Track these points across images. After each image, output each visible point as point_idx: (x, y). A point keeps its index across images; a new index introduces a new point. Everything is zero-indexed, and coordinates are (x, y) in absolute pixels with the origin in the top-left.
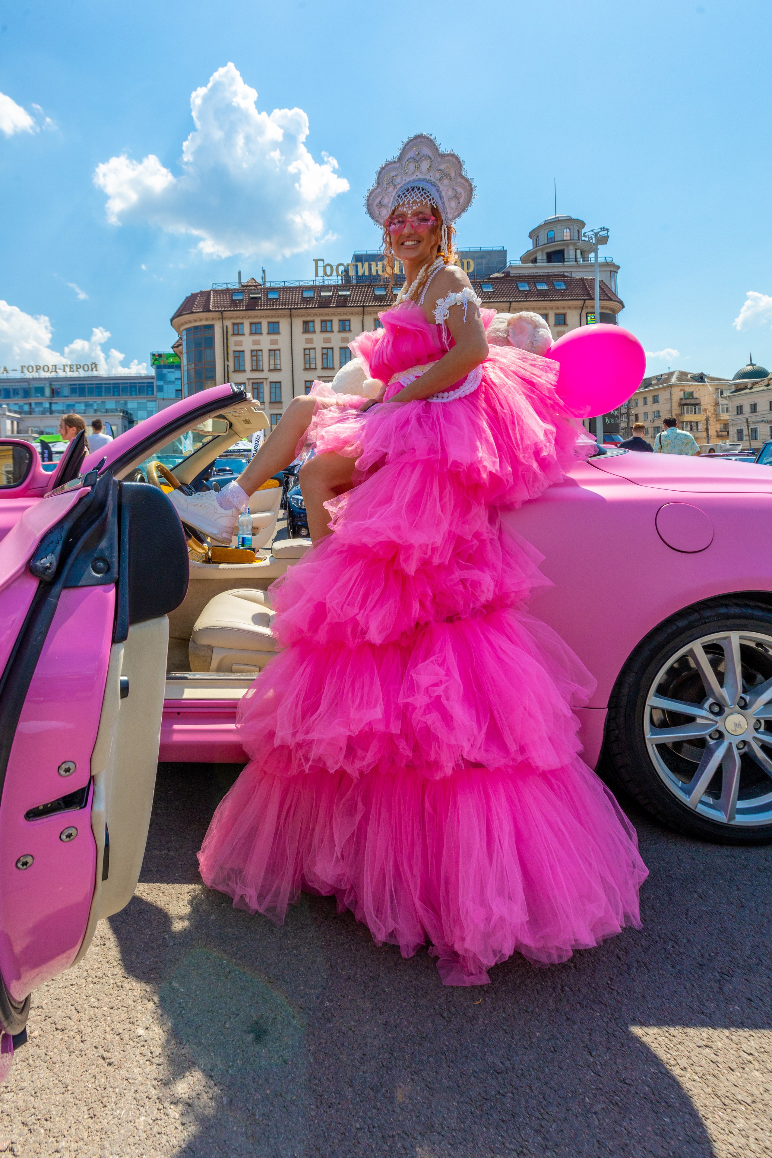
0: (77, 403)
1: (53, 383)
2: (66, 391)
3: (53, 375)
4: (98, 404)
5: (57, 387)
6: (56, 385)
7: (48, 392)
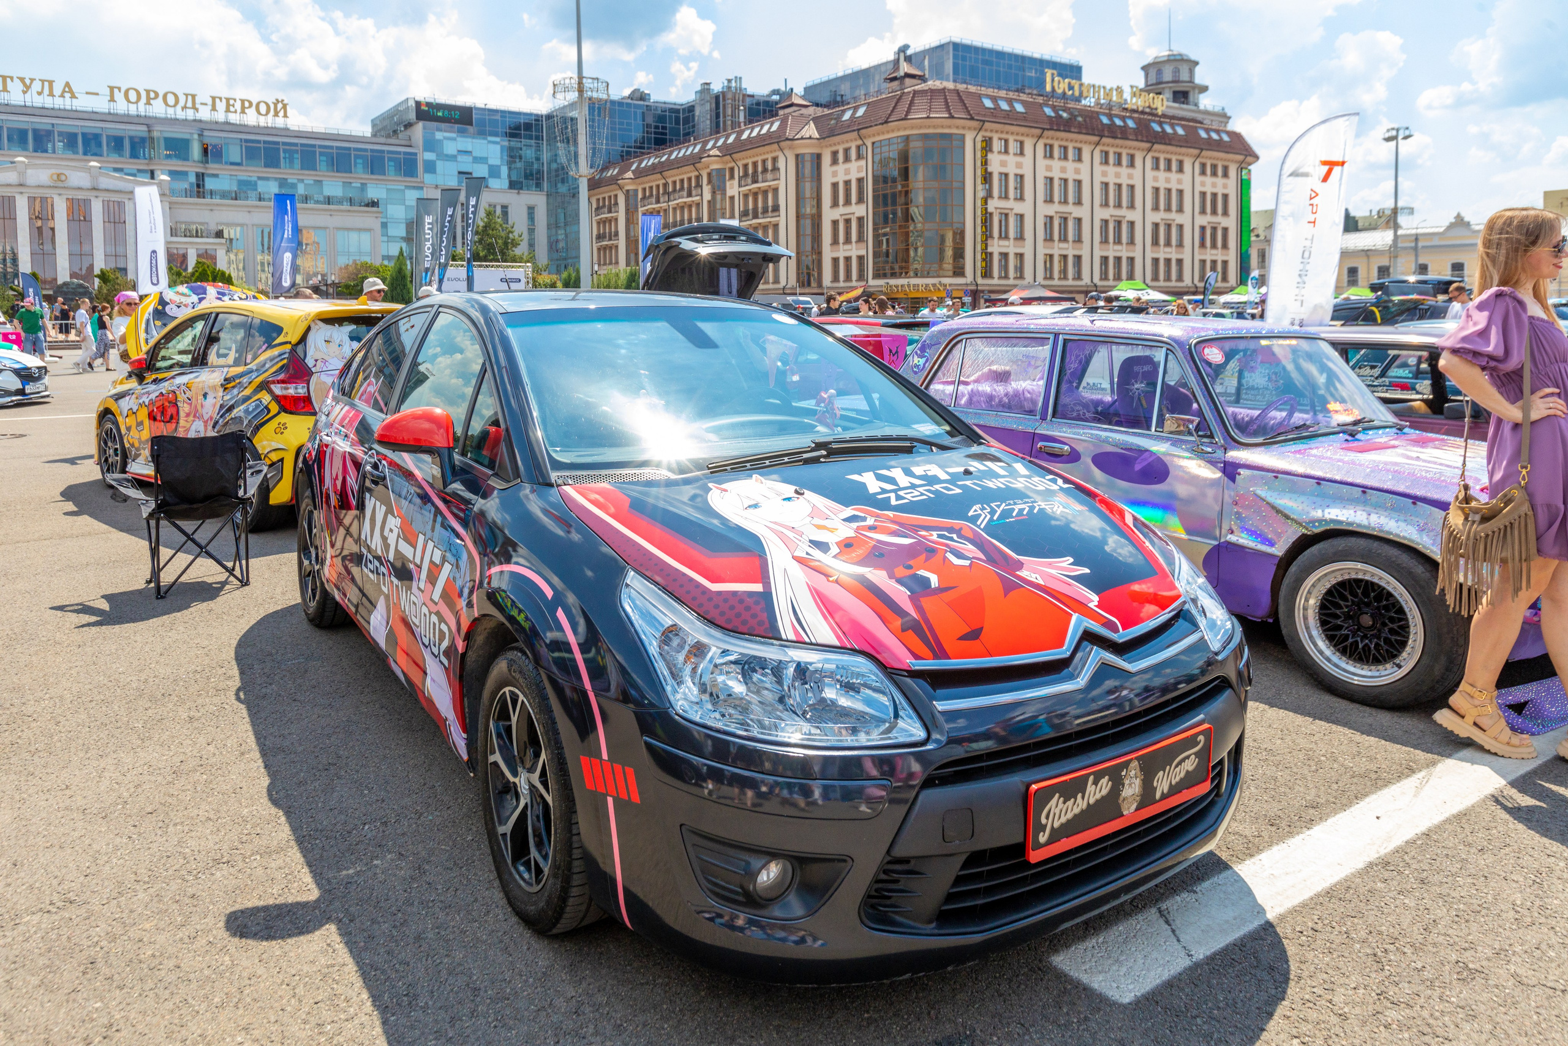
0: (260, 178)
1: (206, 133)
2: (234, 153)
3: (190, 114)
4: (306, 185)
5: (214, 141)
6: (211, 138)
7: (196, 151)
